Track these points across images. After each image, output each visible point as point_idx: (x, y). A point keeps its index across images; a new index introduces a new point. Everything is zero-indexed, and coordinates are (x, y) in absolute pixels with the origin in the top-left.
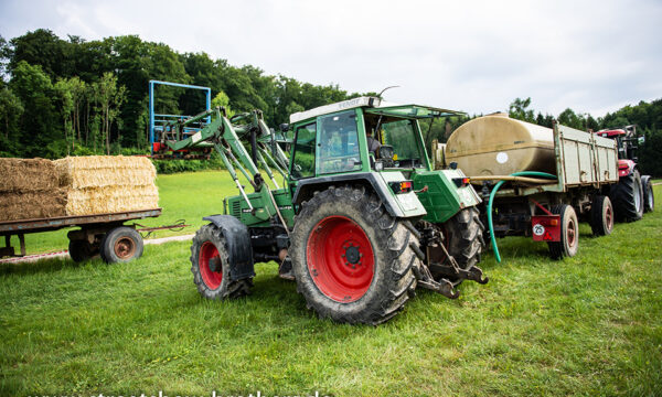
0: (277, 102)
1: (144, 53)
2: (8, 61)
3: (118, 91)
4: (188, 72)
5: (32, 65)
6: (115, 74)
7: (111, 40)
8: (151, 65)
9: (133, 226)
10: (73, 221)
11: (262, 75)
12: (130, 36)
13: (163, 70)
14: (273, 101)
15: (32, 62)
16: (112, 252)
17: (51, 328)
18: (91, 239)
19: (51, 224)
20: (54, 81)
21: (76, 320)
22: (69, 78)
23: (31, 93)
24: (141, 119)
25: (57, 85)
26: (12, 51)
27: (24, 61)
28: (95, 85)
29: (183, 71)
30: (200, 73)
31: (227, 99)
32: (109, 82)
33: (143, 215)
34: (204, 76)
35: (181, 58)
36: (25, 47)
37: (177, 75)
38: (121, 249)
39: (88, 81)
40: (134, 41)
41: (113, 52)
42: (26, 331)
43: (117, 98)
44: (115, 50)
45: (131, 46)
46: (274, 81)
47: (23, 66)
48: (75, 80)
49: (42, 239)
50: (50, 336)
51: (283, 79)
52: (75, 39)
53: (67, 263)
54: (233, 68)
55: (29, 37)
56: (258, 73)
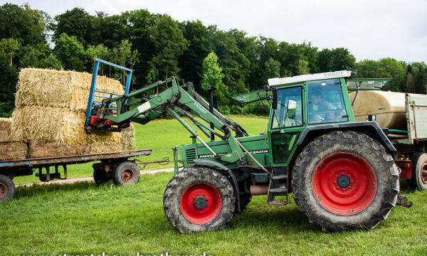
0: (258, 59)
1: (152, 23)
2: (53, 33)
3: (132, 53)
4: (186, 37)
5: (70, 36)
6: (130, 41)
7: (127, 14)
8: (157, 33)
9: (134, 161)
10: (96, 157)
11: (245, 36)
12: (142, 10)
13: (166, 36)
14: (255, 58)
15: (70, 34)
16: (120, 178)
17: (82, 219)
18: (107, 169)
19: (83, 159)
20: (86, 48)
21: (95, 215)
22: (96, 46)
23: (69, 57)
24: (149, 75)
25: (87, 51)
26: (55, 26)
27: (64, 34)
28: (115, 50)
29: (182, 36)
30: (195, 37)
31: (216, 58)
32: (126, 47)
33: (140, 153)
34: (198, 40)
35: (181, 25)
36: (65, 22)
37: (177, 39)
38: (126, 176)
39: (110, 46)
40: (144, 14)
41: (129, 23)
42: (69, 219)
43: (132, 59)
44: (130, 21)
45: (142, 18)
46: (255, 41)
47: (64, 37)
48: (101, 46)
49: (77, 169)
50: (81, 222)
51: (263, 39)
52: (100, 15)
53: (92, 184)
54: (221, 31)
55: (68, 15)
56: (242, 34)
